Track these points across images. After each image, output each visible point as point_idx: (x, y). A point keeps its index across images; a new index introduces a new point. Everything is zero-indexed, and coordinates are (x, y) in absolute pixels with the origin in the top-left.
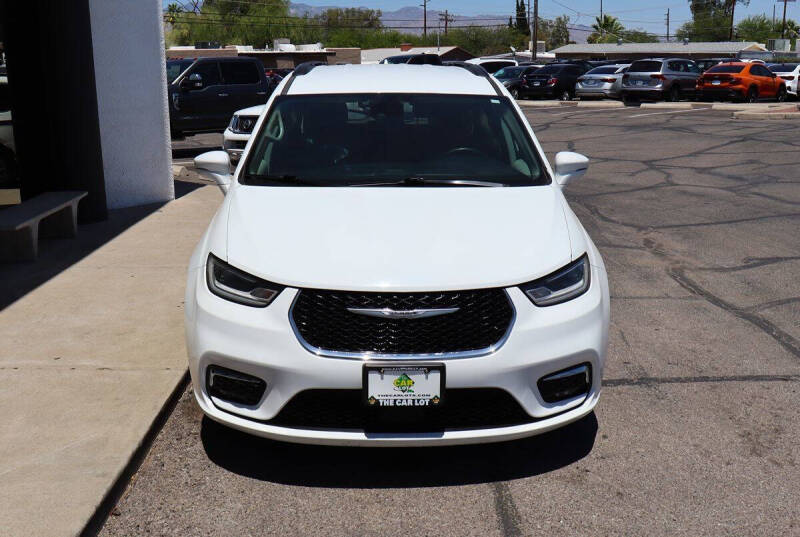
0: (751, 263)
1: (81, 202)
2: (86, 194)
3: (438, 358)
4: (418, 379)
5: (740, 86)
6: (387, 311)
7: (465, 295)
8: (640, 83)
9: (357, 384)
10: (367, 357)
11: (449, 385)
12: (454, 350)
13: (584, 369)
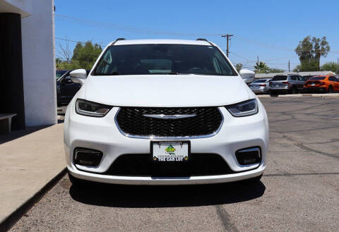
0: (333, 140)
1: (13, 117)
2: (15, 115)
3: (187, 138)
4: (177, 147)
5: (324, 86)
6: (162, 116)
7: (199, 109)
8: (277, 86)
9: (148, 151)
10: (152, 138)
11: (192, 152)
12: (194, 135)
13: (258, 149)
